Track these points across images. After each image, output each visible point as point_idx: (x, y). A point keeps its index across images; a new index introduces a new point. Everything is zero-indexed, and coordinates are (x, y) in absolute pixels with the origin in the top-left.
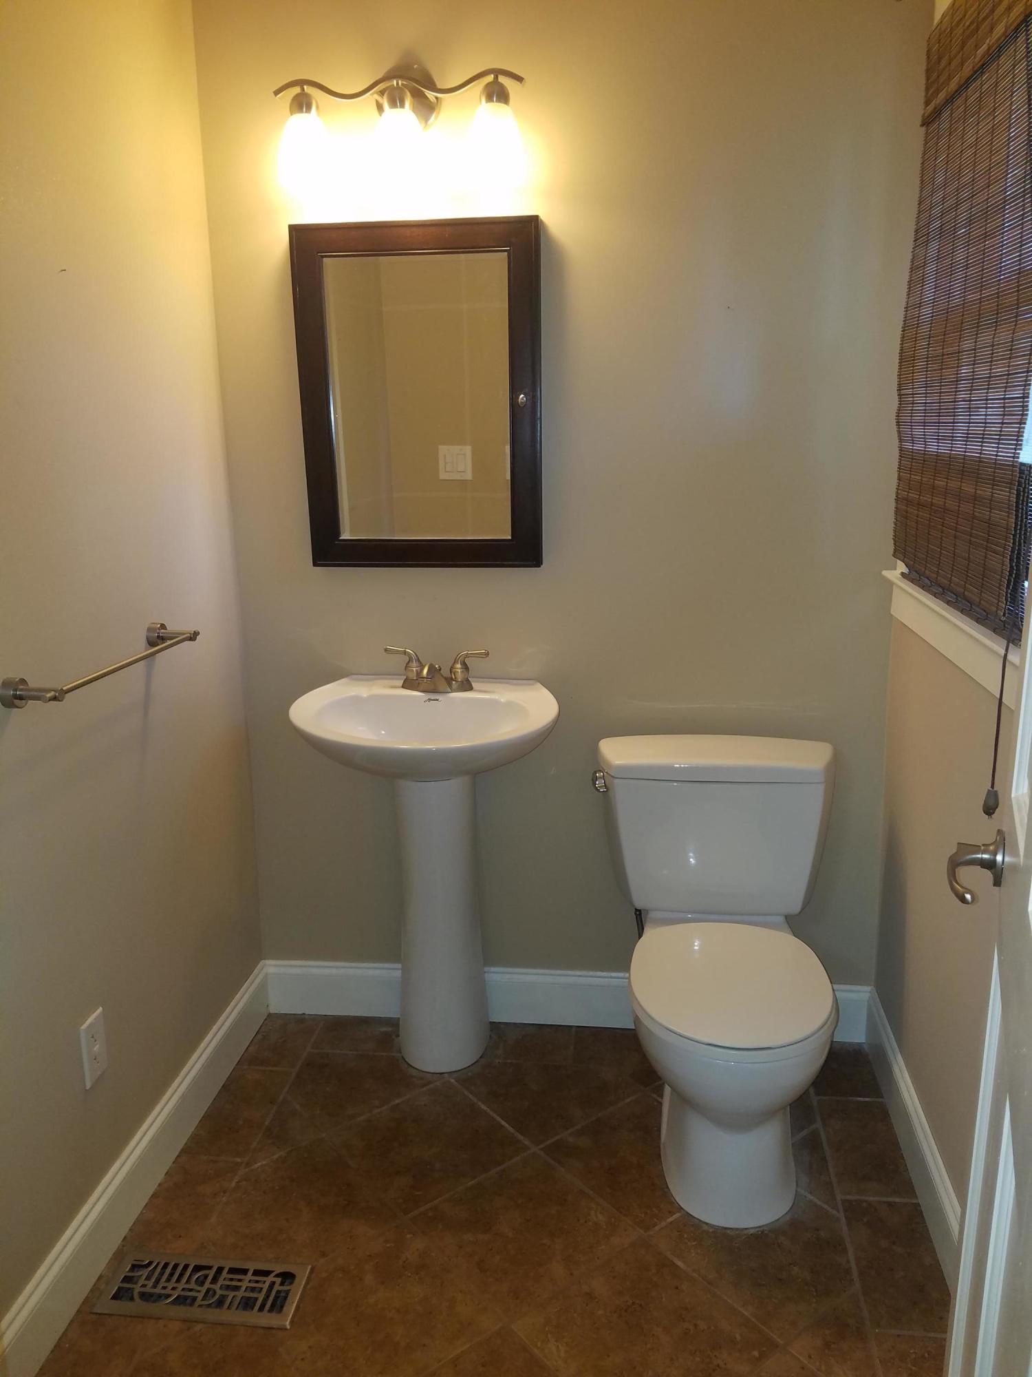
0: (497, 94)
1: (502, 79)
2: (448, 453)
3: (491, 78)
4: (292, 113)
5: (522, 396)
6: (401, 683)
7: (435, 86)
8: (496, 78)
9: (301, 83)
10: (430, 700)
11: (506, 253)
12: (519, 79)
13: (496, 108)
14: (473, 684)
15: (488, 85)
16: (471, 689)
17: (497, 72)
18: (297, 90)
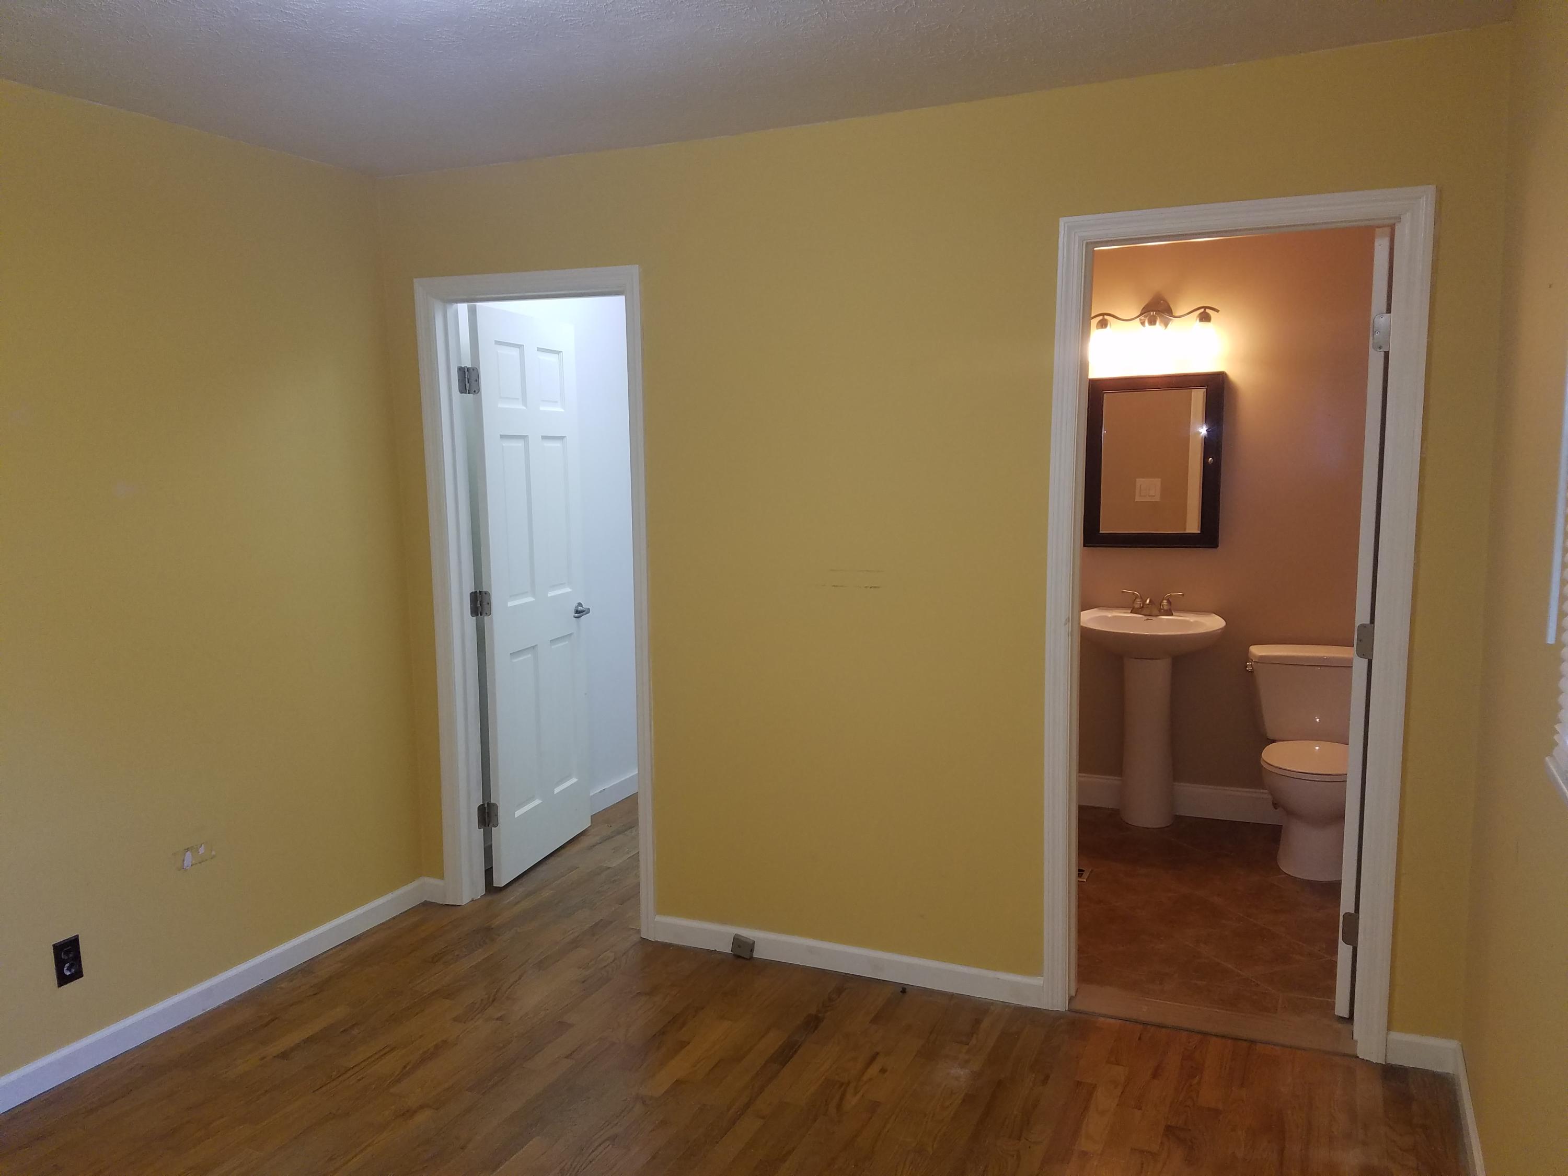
0: (1205, 318)
1: (1208, 311)
2: (1142, 483)
3: (1203, 310)
4: (1097, 329)
5: (1210, 459)
6: (1130, 611)
7: (1172, 313)
8: (1205, 310)
9: (1103, 314)
10: (1147, 619)
11: (1205, 389)
12: (1218, 311)
13: (1205, 325)
14: (1174, 613)
15: (1200, 314)
16: (1172, 615)
17: (1205, 308)
18: (1101, 318)
